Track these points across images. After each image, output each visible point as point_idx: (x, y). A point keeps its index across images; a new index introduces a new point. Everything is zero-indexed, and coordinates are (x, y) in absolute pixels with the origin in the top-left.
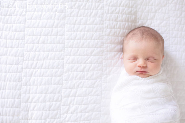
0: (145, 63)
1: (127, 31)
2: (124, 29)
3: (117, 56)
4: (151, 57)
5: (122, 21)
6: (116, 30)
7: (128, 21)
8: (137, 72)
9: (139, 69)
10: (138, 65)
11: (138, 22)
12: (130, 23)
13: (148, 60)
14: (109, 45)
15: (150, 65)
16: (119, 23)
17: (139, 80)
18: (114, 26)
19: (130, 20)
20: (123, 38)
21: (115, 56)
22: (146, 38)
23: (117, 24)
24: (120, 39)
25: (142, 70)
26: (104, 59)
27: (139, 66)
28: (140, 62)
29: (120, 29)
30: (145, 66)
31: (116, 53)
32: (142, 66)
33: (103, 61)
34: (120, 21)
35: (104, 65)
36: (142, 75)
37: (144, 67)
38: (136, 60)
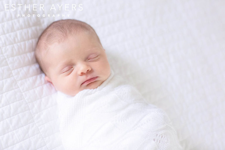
0: (88, 66)
1: (34, 41)
2: (28, 39)
3: (38, 82)
4: (91, 54)
5: (22, 28)
6: (19, 44)
7: (29, 26)
8: (82, 84)
9: (83, 78)
10: (79, 73)
11: (43, 22)
12: (33, 28)
13: (89, 61)
14: (19, 70)
15: (96, 66)
16: (18, 33)
17: (91, 94)
18: (14, 39)
19: (31, 24)
20: (33, 54)
21: (34, 82)
22: (70, 31)
23: (16, 36)
24: (30, 56)
25: (89, 77)
26: (22, 91)
27: (82, 74)
28: (80, 67)
29: (24, 41)
30: (90, 69)
31: (34, 77)
32: (85, 72)
33: (23, 96)
34: (18, 29)
35: (27, 101)
36: (93, 86)
37: (89, 72)
38: (73, 68)
